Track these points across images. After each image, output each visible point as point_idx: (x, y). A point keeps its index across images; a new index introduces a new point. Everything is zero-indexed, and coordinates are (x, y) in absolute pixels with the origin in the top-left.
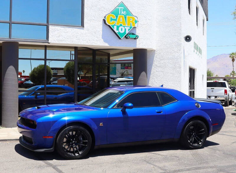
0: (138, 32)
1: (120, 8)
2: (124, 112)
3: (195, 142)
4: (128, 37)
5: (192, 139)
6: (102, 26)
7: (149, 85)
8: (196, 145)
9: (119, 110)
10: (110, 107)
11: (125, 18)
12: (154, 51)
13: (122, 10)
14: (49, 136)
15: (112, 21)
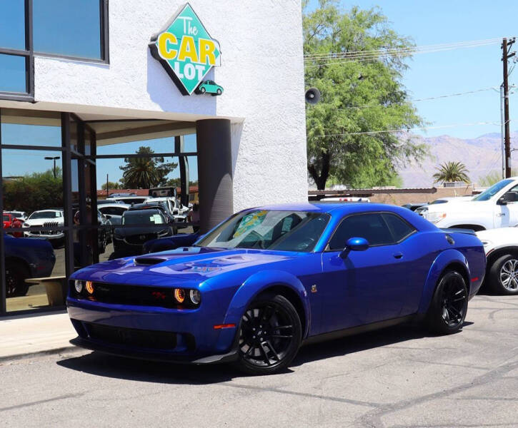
1: (185, 18)
4: (203, 90)
8: (453, 324)
10: (316, 249)
13: (189, 23)
14: (226, 325)
15: (170, 50)
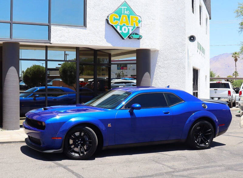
0: (141, 32)
1: (123, 7)
2: (132, 113)
3: (202, 142)
4: (132, 37)
5: (199, 140)
6: (104, 26)
7: (153, 86)
8: (203, 145)
9: (127, 111)
10: (118, 108)
11: (129, 17)
12: (158, 51)
13: (125, 9)
14: (57, 138)
15: (115, 21)
